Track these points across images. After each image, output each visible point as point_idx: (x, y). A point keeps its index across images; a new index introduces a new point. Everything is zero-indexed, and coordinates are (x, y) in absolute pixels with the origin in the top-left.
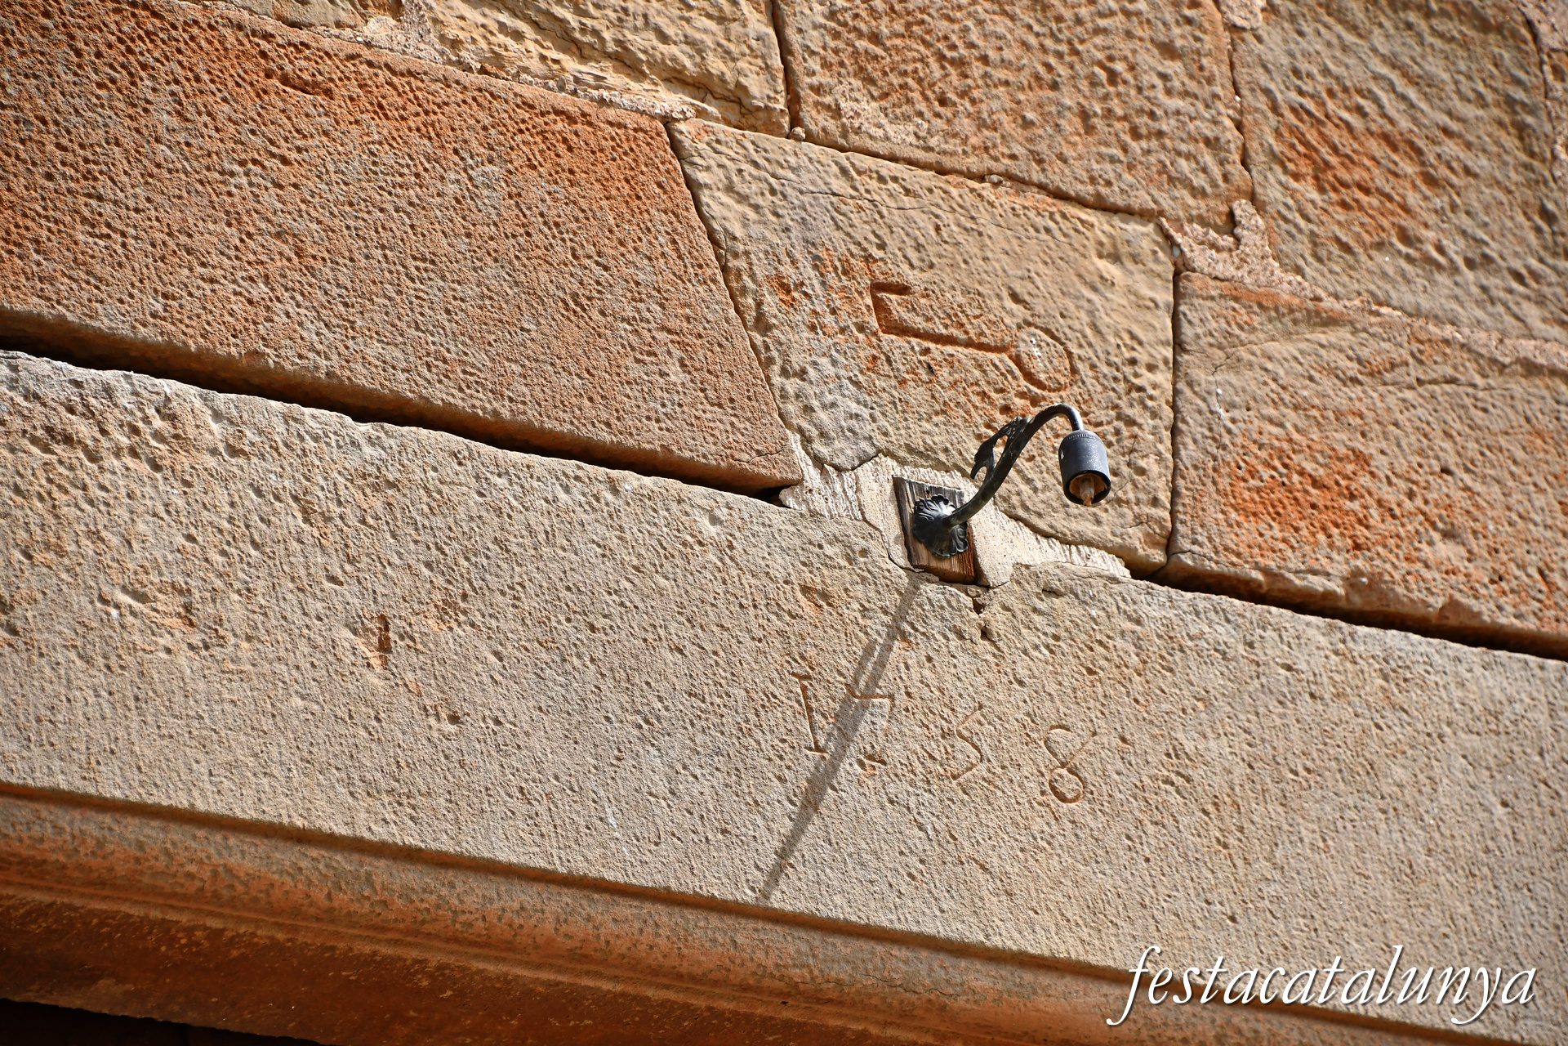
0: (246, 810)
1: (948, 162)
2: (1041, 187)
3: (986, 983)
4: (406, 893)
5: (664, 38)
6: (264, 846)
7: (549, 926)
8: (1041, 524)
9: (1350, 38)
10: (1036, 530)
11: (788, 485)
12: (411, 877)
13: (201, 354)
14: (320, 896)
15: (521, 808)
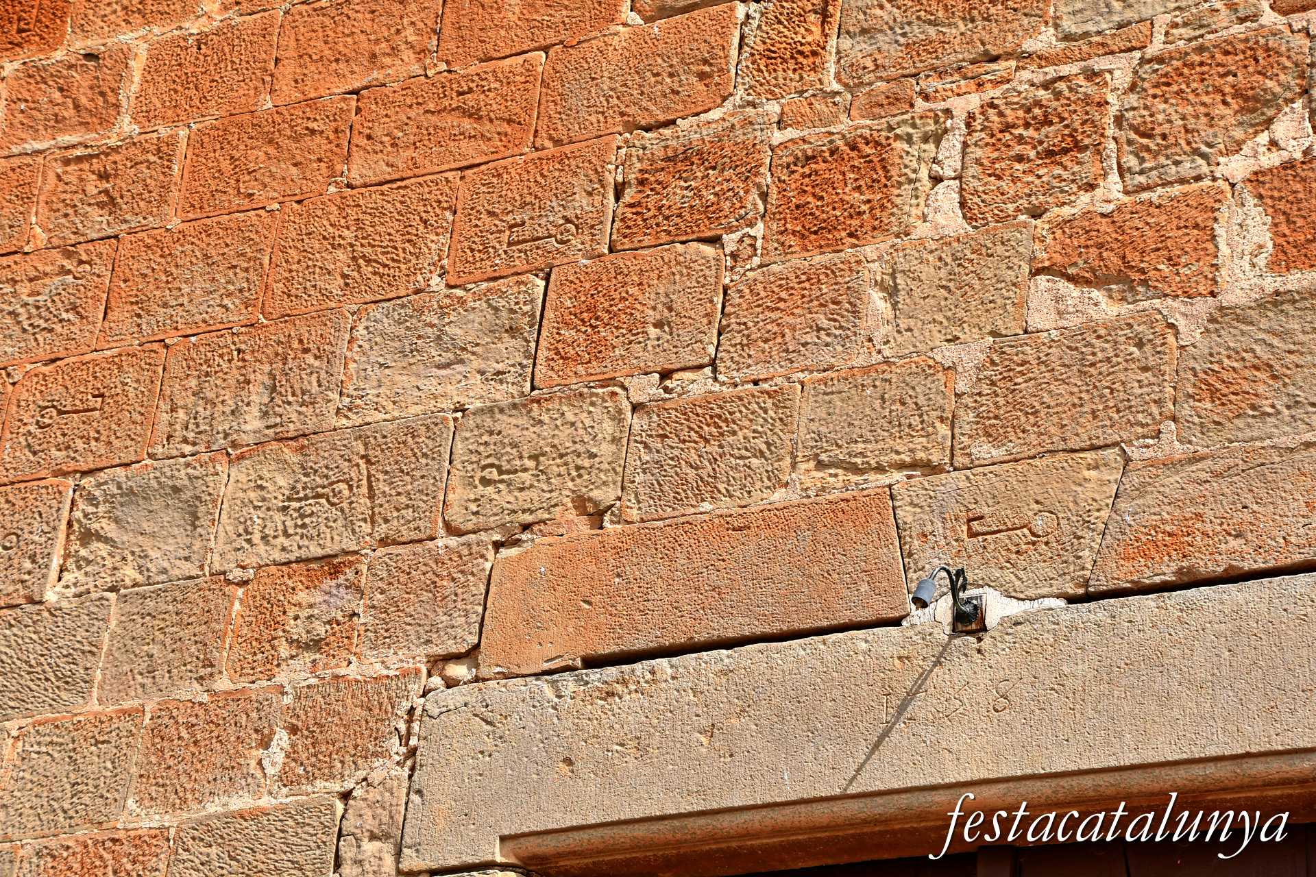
0: (639, 814)
1: (1018, 457)
2: (1064, 450)
3: (943, 798)
4: (700, 827)
5: (898, 453)
6: (647, 825)
7: (757, 825)
8: (1022, 596)
9: (1244, 327)
10: (1019, 599)
11: (904, 617)
12: (702, 821)
13: (671, 645)
14: (670, 837)
15: (749, 782)
